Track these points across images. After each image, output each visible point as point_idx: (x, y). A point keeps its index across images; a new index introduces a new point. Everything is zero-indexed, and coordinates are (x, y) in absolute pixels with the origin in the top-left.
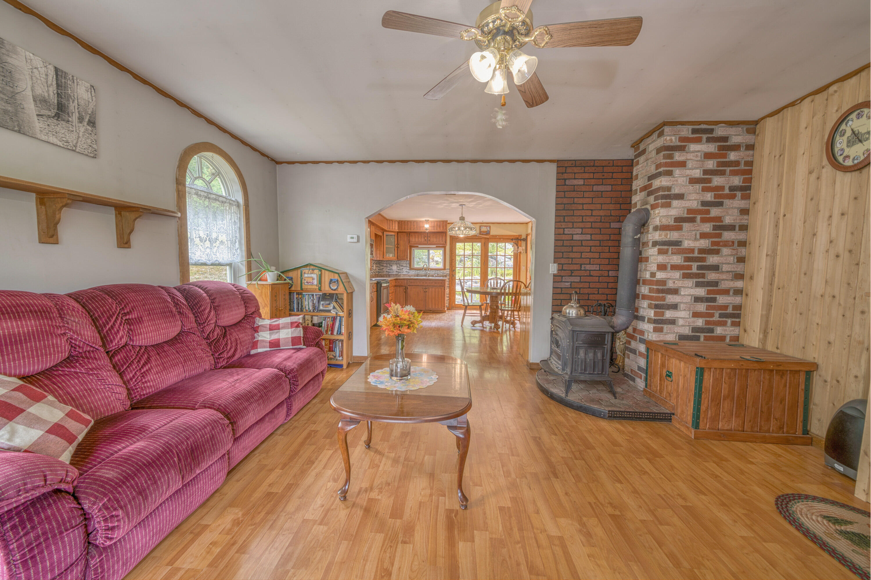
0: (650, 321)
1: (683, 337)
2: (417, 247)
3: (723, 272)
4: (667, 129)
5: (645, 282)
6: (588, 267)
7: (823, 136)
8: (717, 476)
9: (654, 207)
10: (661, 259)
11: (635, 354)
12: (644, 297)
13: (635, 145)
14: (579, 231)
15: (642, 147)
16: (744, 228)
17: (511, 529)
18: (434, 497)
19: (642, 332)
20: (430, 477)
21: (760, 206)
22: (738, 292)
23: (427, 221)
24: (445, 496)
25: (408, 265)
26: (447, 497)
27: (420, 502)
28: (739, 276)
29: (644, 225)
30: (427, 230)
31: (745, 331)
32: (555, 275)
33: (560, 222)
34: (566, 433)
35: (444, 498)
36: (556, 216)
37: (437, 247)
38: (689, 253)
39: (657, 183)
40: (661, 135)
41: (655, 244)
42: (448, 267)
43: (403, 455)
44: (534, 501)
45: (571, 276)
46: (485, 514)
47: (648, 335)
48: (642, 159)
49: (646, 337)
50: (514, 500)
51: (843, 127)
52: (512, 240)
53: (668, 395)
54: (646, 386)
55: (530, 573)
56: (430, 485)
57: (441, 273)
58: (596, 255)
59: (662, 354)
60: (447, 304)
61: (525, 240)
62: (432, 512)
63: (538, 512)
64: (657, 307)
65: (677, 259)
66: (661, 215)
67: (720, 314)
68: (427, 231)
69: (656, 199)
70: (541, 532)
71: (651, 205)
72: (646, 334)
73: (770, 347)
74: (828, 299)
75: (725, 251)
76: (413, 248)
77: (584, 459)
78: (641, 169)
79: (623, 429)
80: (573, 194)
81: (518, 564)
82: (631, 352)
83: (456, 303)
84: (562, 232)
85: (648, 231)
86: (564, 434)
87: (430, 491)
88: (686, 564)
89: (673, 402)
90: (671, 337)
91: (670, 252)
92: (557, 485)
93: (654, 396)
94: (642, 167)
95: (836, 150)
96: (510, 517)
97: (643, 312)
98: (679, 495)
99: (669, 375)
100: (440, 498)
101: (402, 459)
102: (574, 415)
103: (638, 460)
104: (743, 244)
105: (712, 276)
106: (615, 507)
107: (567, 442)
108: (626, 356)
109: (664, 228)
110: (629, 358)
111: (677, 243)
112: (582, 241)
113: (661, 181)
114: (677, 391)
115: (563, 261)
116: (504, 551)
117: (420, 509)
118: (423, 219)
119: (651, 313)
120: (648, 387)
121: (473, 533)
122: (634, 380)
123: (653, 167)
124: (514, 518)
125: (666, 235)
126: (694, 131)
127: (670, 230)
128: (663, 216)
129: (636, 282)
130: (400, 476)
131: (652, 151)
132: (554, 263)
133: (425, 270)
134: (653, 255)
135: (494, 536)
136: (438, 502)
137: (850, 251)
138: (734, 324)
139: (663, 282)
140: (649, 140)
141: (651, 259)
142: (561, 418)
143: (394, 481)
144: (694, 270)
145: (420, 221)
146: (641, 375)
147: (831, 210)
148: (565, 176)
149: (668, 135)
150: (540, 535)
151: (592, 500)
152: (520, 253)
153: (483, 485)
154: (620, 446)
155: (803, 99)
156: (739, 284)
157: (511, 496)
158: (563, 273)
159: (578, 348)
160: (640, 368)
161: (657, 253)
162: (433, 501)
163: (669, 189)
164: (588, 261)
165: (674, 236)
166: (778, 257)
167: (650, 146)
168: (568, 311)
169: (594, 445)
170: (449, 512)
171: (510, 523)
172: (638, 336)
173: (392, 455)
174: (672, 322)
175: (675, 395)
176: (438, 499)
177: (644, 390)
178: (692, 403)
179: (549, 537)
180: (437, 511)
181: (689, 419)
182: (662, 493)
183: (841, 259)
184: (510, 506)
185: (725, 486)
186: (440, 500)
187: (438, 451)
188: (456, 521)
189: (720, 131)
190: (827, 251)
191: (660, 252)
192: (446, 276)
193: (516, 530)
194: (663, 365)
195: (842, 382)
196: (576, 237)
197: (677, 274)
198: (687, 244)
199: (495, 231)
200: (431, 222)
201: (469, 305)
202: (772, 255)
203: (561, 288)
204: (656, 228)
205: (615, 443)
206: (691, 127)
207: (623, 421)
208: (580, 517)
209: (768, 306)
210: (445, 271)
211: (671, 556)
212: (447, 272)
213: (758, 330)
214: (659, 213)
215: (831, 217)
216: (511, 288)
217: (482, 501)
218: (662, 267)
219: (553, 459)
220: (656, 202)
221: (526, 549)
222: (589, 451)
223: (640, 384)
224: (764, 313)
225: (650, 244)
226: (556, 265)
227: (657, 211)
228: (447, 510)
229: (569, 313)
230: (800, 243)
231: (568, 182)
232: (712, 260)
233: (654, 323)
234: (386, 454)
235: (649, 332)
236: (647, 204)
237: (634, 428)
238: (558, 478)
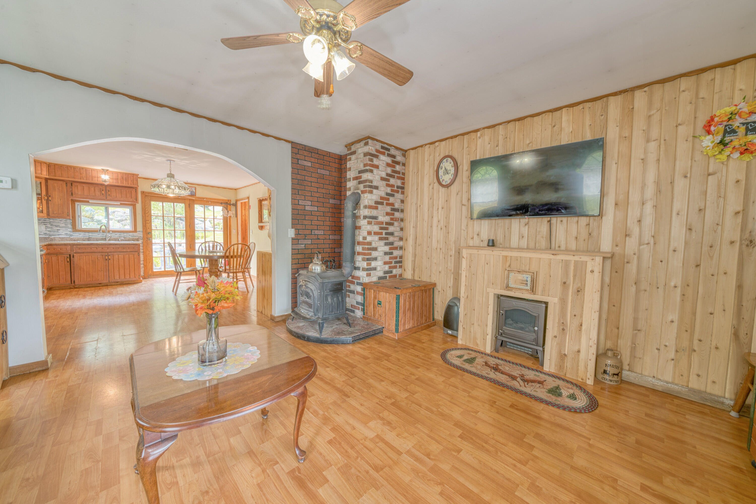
0: (364, 269)
1: (380, 278)
2: (88, 202)
3: (395, 237)
4: (370, 141)
5: (359, 243)
6: (317, 232)
7: (434, 167)
8: (417, 356)
9: (363, 192)
10: (369, 228)
11: (354, 293)
12: (359, 254)
13: (348, 146)
14: (309, 203)
15: (353, 148)
16: (402, 211)
17: (346, 452)
18: (267, 471)
19: (358, 278)
20: (250, 456)
21: (409, 199)
22: (401, 248)
23: (105, 172)
24: (277, 463)
25: (70, 226)
26: (280, 462)
27: (258, 485)
28: (401, 239)
29: (357, 204)
30: (105, 181)
31: (405, 270)
32: (293, 239)
33: (295, 194)
34: (333, 363)
35: (278, 465)
36: (292, 189)
37: (121, 204)
38: (381, 224)
39: (365, 176)
40: (366, 144)
41: (365, 217)
42: (140, 227)
43: (201, 453)
44: (346, 422)
45: (305, 239)
46: (321, 454)
47: (363, 279)
48: (353, 157)
49: (361, 281)
50: (334, 429)
51: (441, 165)
52: (222, 203)
53: (379, 316)
54: (364, 314)
55: (378, 472)
56: (255, 463)
57: (128, 236)
58: (321, 223)
59: (374, 291)
60: (142, 274)
61: (235, 205)
62: (276, 485)
63: (354, 428)
64: (368, 259)
65: (376, 228)
66: (368, 198)
67: (395, 262)
68: (106, 184)
69: (365, 187)
70: (365, 440)
71: (362, 191)
72: (361, 279)
73: (416, 278)
74: (438, 250)
75: (396, 224)
76: (77, 204)
77: (356, 376)
78: (353, 164)
79: (364, 347)
80: (304, 173)
81: (367, 472)
82: (351, 293)
83: (154, 270)
84: (297, 203)
85: (360, 208)
86: (333, 365)
87: (259, 468)
88: (434, 409)
89: (383, 319)
90: (375, 279)
91: (373, 223)
92: (353, 402)
93: (370, 319)
94: (354, 163)
95: (439, 176)
96: (340, 444)
97: (359, 264)
98: (410, 374)
99: (379, 303)
100: (275, 467)
101: (203, 458)
102: (330, 348)
103: (382, 363)
104: (402, 220)
105: (391, 239)
106: (390, 398)
107: (338, 369)
108: (347, 296)
109: (370, 207)
110: (349, 297)
111: (375, 218)
112: (311, 211)
113: (368, 176)
114: (385, 313)
115: (299, 227)
116: (353, 470)
117: (262, 491)
118: (99, 168)
119: (364, 264)
120: (365, 314)
121: (323, 475)
122: (353, 312)
123: (362, 165)
124: (343, 443)
125: (371, 212)
126: (382, 148)
127: (373, 209)
128: (369, 199)
129: (354, 243)
130: (215, 477)
131: (360, 154)
132: (292, 228)
133: (103, 232)
134: (364, 225)
135: (339, 466)
136: (275, 472)
137: (446, 227)
138: (401, 267)
139: (370, 243)
140: (358, 145)
141: (363, 228)
142: (323, 354)
143: (211, 485)
144: (384, 235)
145: (94, 170)
146: (359, 307)
147: (438, 205)
148: (298, 156)
149: (370, 146)
150: (366, 442)
151: (377, 401)
152: (230, 217)
153: (304, 433)
154: (369, 358)
155: (426, 145)
156: (401, 243)
157: (330, 428)
158: (299, 237)
159: (326, 296)
160: (358, 303)
161: (366, 224)
162: (270, 475)
163: (371, 182)
164: (316, 228)
165: (374, 213)
166: (418, 228)
167: (359, 150)
168: (314, 268)
169: (355, 364)
170: (292, 473)
171: (343, 448)
172: (356, 281)
173: (187, 460)
174: (375, 269)
175: (384, 315)
176: (274, 469)
177: (363, 317)
178: (395, 318)
179: (372, 440)
180: (281, 480)
181: (394, 328)
182: (404, 377)
183: (442, 230)
184: (334, 436)
185: (423, 360)
186: (276, 470)
187: (240, 428)
188: (303, 477)
189: (393, 151)
190: (437, 226)
191: (369, 223)
192: (138, 240)
193: (349, 450)
194: (375, 298)
195: (445, 291)
196: (307, 208)
197: (376, 238)
198: (381, 219)
199: (200, 193)
200: (113, 173)
201: (184, 271)
202: (415, 227)
203: (298, 249)
204: (365, 207)
205: (365, 358)
206: (381, 144)
207: (360, 341)
208: (378, 415)
209: (415, 255)
210: (135, 234)
211: (427, 409)
212: (140, 234)
213: (410, 269)
214: (367, 197)
215: (438, 209)
216: (239, 251)
217: (311, 445)
218: (369, 233)
219: (338, 386)
220: (365, 189)
221: (364, 458)
222: (354, 369)
223: (359, 313)
224: (413, 259)
225: (362, 217)
226: (293, 230)
227: (366, 195)
228: (288, 473)
229: (315, 269)
230: (427, 221)
231: (300, 162)
232: (391, 229)
233: (367, 271)
234: (176, 464)
235: (363, 277)
236: (358, 189)
237: (368, 344)
238: (349, 397)
